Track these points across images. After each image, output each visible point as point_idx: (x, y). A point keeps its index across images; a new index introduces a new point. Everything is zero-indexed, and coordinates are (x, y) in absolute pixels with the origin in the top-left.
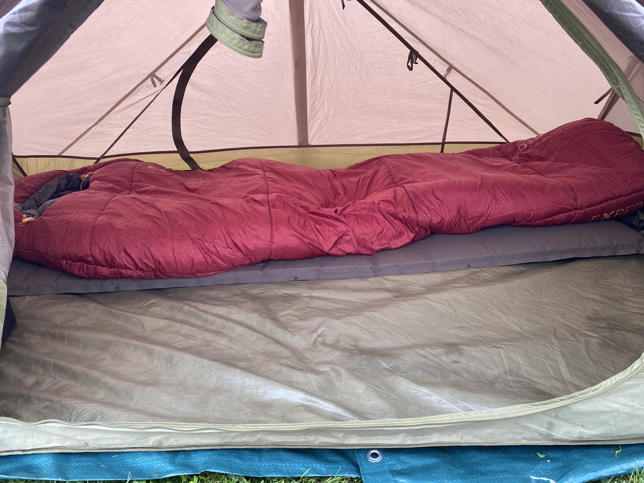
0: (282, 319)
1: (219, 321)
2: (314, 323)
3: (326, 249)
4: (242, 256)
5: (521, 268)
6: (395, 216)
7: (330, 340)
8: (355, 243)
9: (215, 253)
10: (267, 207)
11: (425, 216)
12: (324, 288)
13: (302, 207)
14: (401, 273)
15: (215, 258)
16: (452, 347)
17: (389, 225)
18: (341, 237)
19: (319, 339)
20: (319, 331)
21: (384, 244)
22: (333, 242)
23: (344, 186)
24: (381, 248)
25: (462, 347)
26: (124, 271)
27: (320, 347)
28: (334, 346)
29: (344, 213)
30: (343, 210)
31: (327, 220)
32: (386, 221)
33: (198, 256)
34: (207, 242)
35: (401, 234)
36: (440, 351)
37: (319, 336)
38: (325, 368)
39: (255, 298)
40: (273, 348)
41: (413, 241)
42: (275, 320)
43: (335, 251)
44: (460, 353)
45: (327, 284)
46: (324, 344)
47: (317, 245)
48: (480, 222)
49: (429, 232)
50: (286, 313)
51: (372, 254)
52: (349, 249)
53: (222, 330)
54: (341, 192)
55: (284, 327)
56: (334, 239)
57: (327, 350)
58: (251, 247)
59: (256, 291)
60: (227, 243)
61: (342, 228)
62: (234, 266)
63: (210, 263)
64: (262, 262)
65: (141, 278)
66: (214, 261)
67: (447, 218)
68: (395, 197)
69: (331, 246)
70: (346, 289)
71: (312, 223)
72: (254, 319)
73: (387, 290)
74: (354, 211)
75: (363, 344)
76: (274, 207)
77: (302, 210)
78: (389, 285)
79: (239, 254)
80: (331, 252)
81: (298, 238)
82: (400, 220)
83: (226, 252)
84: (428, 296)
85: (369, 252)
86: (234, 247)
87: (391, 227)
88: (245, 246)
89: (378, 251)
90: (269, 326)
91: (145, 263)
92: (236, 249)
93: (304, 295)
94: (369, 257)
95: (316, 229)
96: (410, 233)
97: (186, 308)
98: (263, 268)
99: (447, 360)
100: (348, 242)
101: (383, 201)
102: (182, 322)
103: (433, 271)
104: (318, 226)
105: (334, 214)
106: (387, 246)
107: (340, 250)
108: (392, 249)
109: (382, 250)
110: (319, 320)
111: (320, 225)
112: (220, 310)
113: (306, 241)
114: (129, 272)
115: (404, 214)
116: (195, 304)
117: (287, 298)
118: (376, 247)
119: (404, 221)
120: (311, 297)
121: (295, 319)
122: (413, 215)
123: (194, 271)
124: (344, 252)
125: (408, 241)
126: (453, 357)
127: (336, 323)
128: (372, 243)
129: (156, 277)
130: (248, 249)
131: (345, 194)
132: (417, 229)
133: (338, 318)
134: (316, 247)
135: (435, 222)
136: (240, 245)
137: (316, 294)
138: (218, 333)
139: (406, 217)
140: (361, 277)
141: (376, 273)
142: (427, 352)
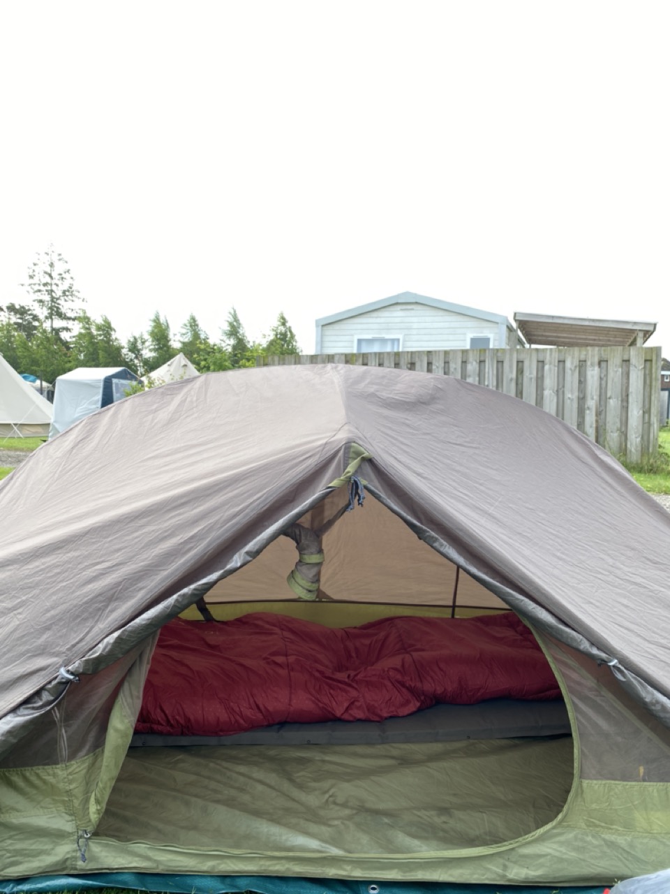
0: (298, 780)
1: (242, 779)
2: (326, 784)
3: (338, 713)
4: (262, 717)
5: (517, 741)
6: (403, 685)
7: (340, 800)
8: (365, 709)
9: (238, 712)
10: (287, 671)
11: (430, 686)
12: (335, 753)
13: (318, 671)
14: (407, 741)
15: (238, 718)
16: (444, 811)
17: (397, 692)
18: (353, 703)
19: (331, 799)
20: (331, 793)
21: (392, 712)
22: (345, 708)
23: (357, 649)
24: (389, 715)
25: (452, 810)
26: (155, 727)
27: (332, 806)
28: (344, 805)
29: (356, 678)
30: (356, 675)
31: (340, 685)
32: (395, 689)
33: (223, 716)
34: (232, 702)
35: (408, 702)
36: (433, 813)
37: (330, 796)
38: (336, 822)
39: (272, 759)
40: (290, 804)
41: (419, 710)
42: (291, 780)
43: (346, 717)
44: (451, 815)
45: (338, 748)
46: (335, 803)
47: (330, 709)
48: (479, 694)
49: (434, 702)
50: (301, 774)
51: (381, 720)
52: (359, 714)
53: (244, 787)
54: (354, 655)
55: (301, 787)
56: (346, 705)
57: (337, 808)
58: (271, 709)
59: (272, 753)
60: (250, 704)
61: (354, 693)
62: (253, 726)
63: (233, 723)
64: (278, 724)
65: (169, 734)
66: (237, 721)
67: (450, 689)
68: (403, 666)
69: (342, 712)
70: (355, 755)
71: (326, 687)
72: (272, 778)
73: (393, 758)
74: (365, 677)
75: (369, 805)
76: (293, 670)
77: (317, 674)
78: (395, 752)
79: (260, 716)
80: (343, 717)
81: (313, 702)
82: (407, 688)
83: (248, 713)
84: (429, 764)
85: (377, 719)
86: (256, 708)
87: (399, 695)
88: (265, 707)
89: (386, 719)
90: (286, 786)
91: (176, 719)
92: (257, 710)
93: (317, 758)
94: (378, 724)
95: (330, 694)
96: (416, 702)
97: (212, 765)
98: (279, 730)
99: (438, 820)
100: (359, 708)
101: (393, 668)
102: (209, 778)
103: (436, 741)
104: (332, 691)
105: (347, 680)
106: (395, 713)
107: (351, 715)
108: (399, 717)
109: (391, 717)
110: (330, 782)
111: (333, 689)
112: (242, 769)
113: (321, 705)
114: (160, 728)
115: (410, 683)
116: (219, 762)
117: (302, 761)
118: (385, 715)
119: (411, 690)
120: (323, 761)
121: (309, 780)
122: (419, 685)
123: (218, 730)
124: (355, 718)
125: (414, 709)
126: (443, 818)
127: (345, 785)
128: (381, 710)
129: (183, 734)
130: (268, 710)
131: (357, 657)
132: (422, 698)
133: (348, 781)
134: (329, 712)
135: (439, 692)
136: (261, 706)
137: (327, 758)
138: (241, 790)
139: (413, 685)
140: (370, 743)
141: (384, 741)
142: (423, 813)
